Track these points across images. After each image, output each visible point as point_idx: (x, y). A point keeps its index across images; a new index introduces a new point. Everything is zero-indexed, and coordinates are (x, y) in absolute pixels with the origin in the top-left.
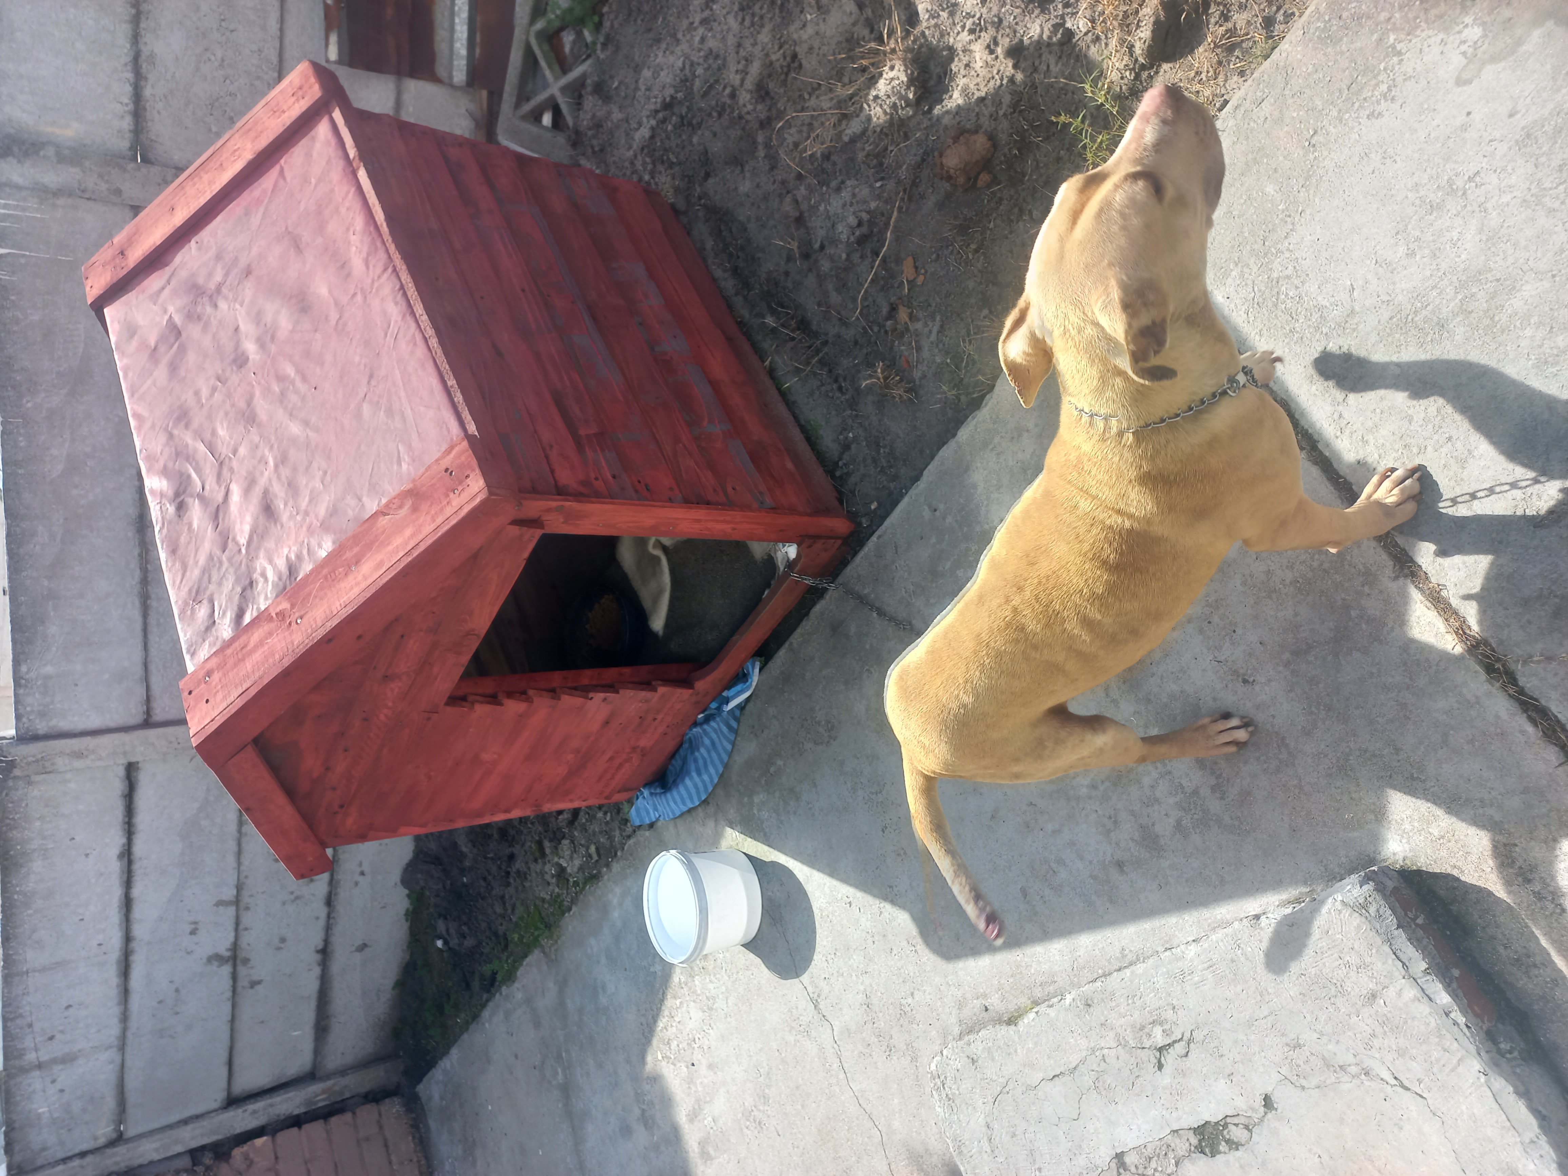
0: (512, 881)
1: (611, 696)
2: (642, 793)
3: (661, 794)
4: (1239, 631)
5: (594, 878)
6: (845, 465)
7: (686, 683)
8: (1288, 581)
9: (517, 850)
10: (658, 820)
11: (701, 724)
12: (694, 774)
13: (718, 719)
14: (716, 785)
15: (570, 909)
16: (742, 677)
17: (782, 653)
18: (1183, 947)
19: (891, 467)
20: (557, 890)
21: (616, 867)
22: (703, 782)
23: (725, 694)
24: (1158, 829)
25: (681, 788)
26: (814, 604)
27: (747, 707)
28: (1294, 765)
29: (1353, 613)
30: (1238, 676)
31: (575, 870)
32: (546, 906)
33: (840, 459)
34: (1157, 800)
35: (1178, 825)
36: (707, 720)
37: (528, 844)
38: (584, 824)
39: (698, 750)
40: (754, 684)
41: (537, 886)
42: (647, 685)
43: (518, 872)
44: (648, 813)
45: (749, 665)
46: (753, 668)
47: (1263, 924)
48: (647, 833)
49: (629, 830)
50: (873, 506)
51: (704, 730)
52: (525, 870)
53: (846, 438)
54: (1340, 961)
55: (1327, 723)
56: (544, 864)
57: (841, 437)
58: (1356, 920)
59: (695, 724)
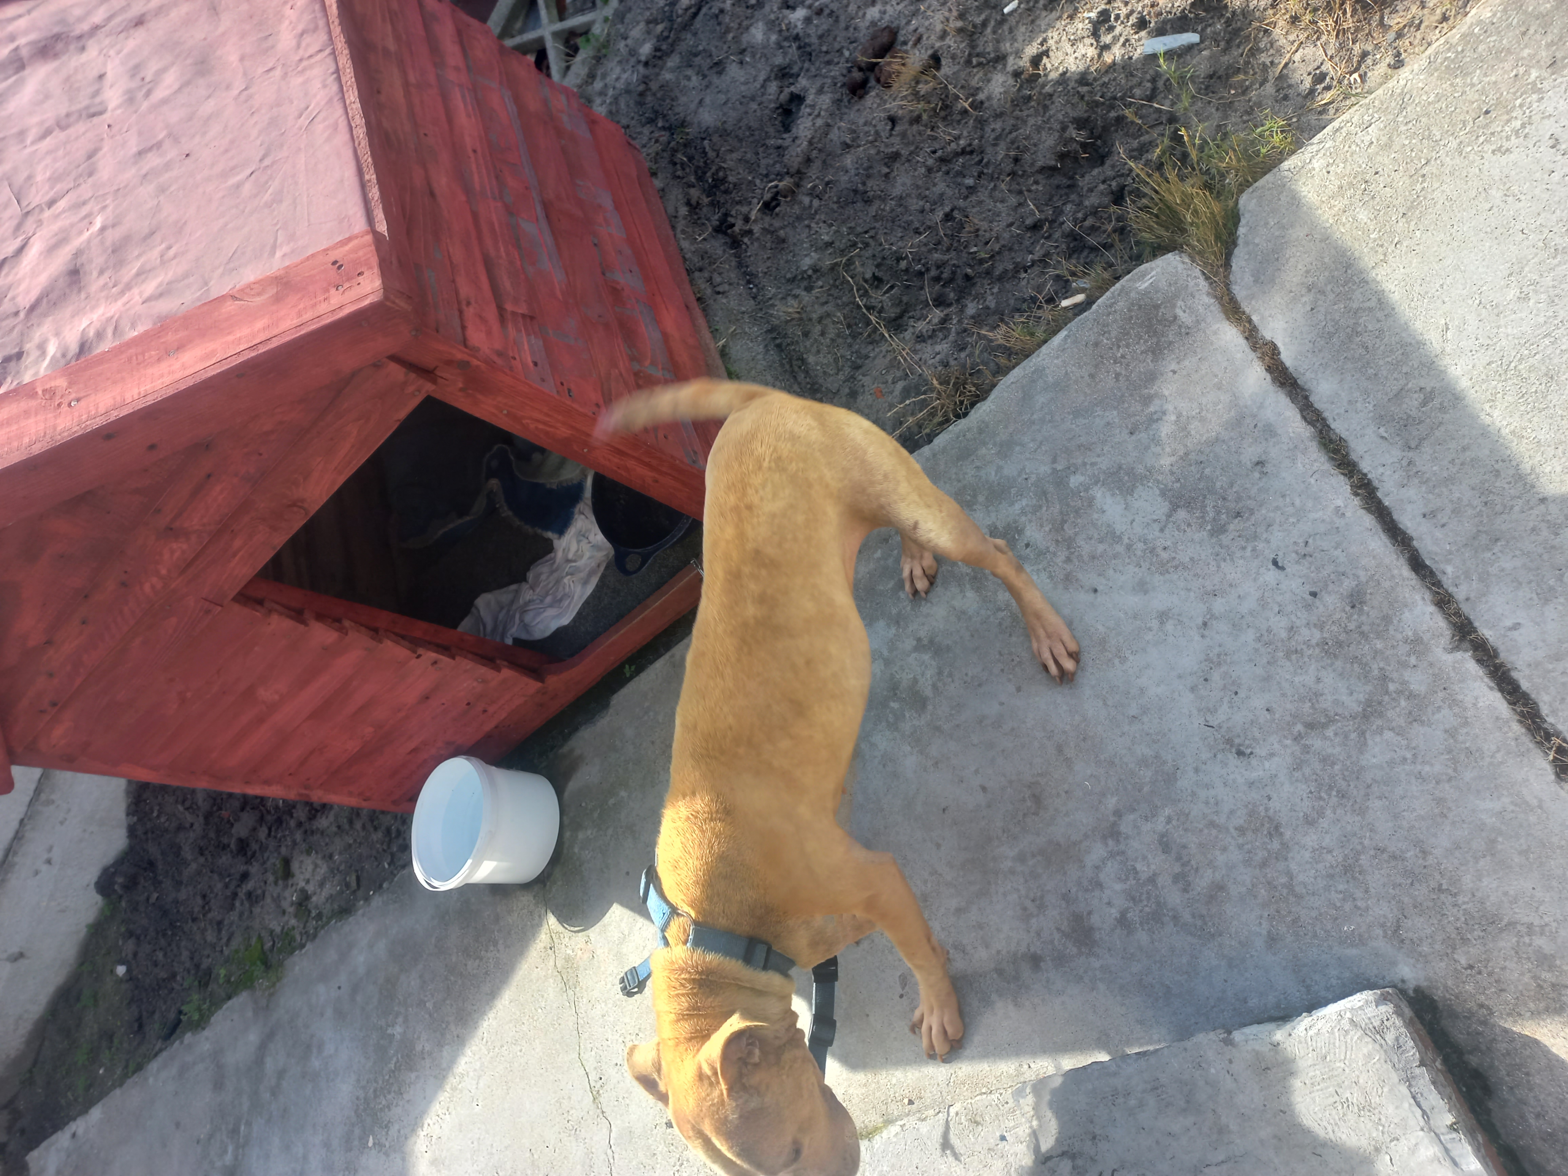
0: (238, 904)
4: (1242, 694)
5: (344, 911)
7: (537, 672)
8: (1314, 642)
9: (255, 867)
15: (303, 946)
17: (659, 665)
20: (292, 921)
21: (377, 901)
24: (1095, 920)
28: (1286, 859)
29: (1392, 687)
30: (1232, 746)
31: (323, 899)
32: (273, 939)
34: (1100, 885)
35: (1122, 921)
41: (269, 914)
42: (491, 660)
43: (249, 894)
52: (259, 892)
55: (1338, 811)
56: (286, 887)
58: (1368, 1047)
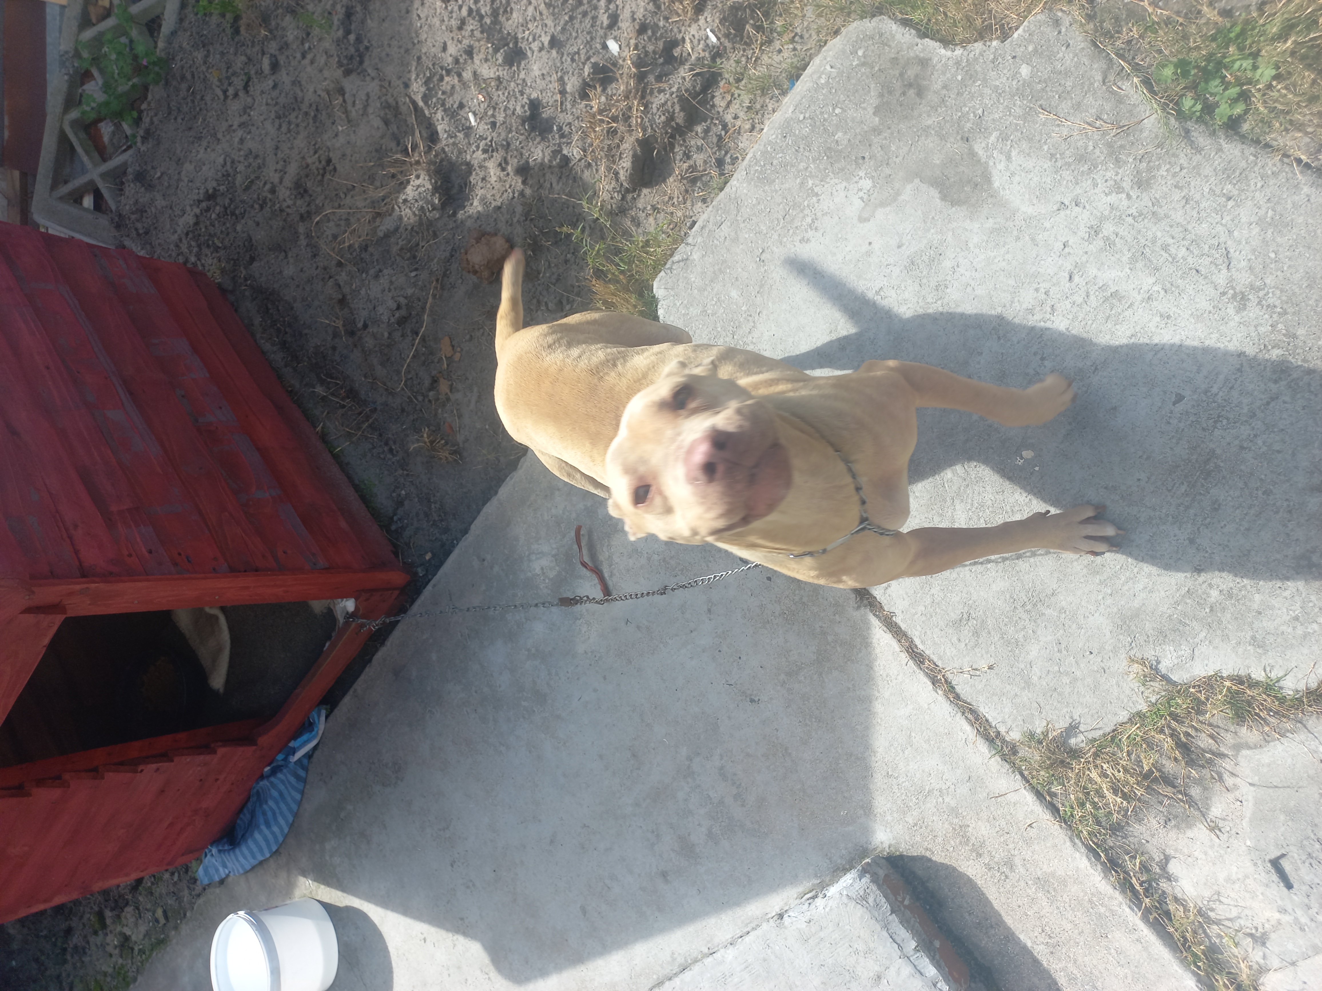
0: (69, 957)
1: (165, 765)
2: (211, 851)
3: (229, 850)
4: (744, 658)
5: (161, 943)
6: (400, 519)
7: (248, 740)
8: (777, 613)
9: (74, 923)
10: (228, 876)
11: (268, 777)
12: (263, 827)
13: (285, 771)
14: (287, 835)
15: (135, 980)
16: (307, 726)
17: (347, 700)
18: (722, 951)
19: (442, 520)
20: (120, 961)
21: (185, 929)
22: (273, 833)
23: (292, 744)
24: (693, 838)
25: (250, 842)
26: (377, 650)
27: (315, 756)
28: (797, 771)
29: (830, 638)
30: (746, 696)
31: (141, 937)
32: (109, 979)
33: (395, 514)
34: (690, 812)
36: (274, 772)
37: (87, 916)
38: (150, 888)
39: (266, 802)
40: (321, 732)
41: (98, 960)
42: (205, 748)
43: (76, 947)
44: (217, 870)
45: (314, 714)
46: (319, 716)
47: (786, 923)
48: (217, 891)
49: (198, 889)
50: (428, 556)
51: (271, 783)
52: (84, 944)
53: (400, 495)
54: (851, 950)
55: (819, 733)
56: (107, 934)
57: (394, 495)
58: (859, 912)
59: (262, 777)
